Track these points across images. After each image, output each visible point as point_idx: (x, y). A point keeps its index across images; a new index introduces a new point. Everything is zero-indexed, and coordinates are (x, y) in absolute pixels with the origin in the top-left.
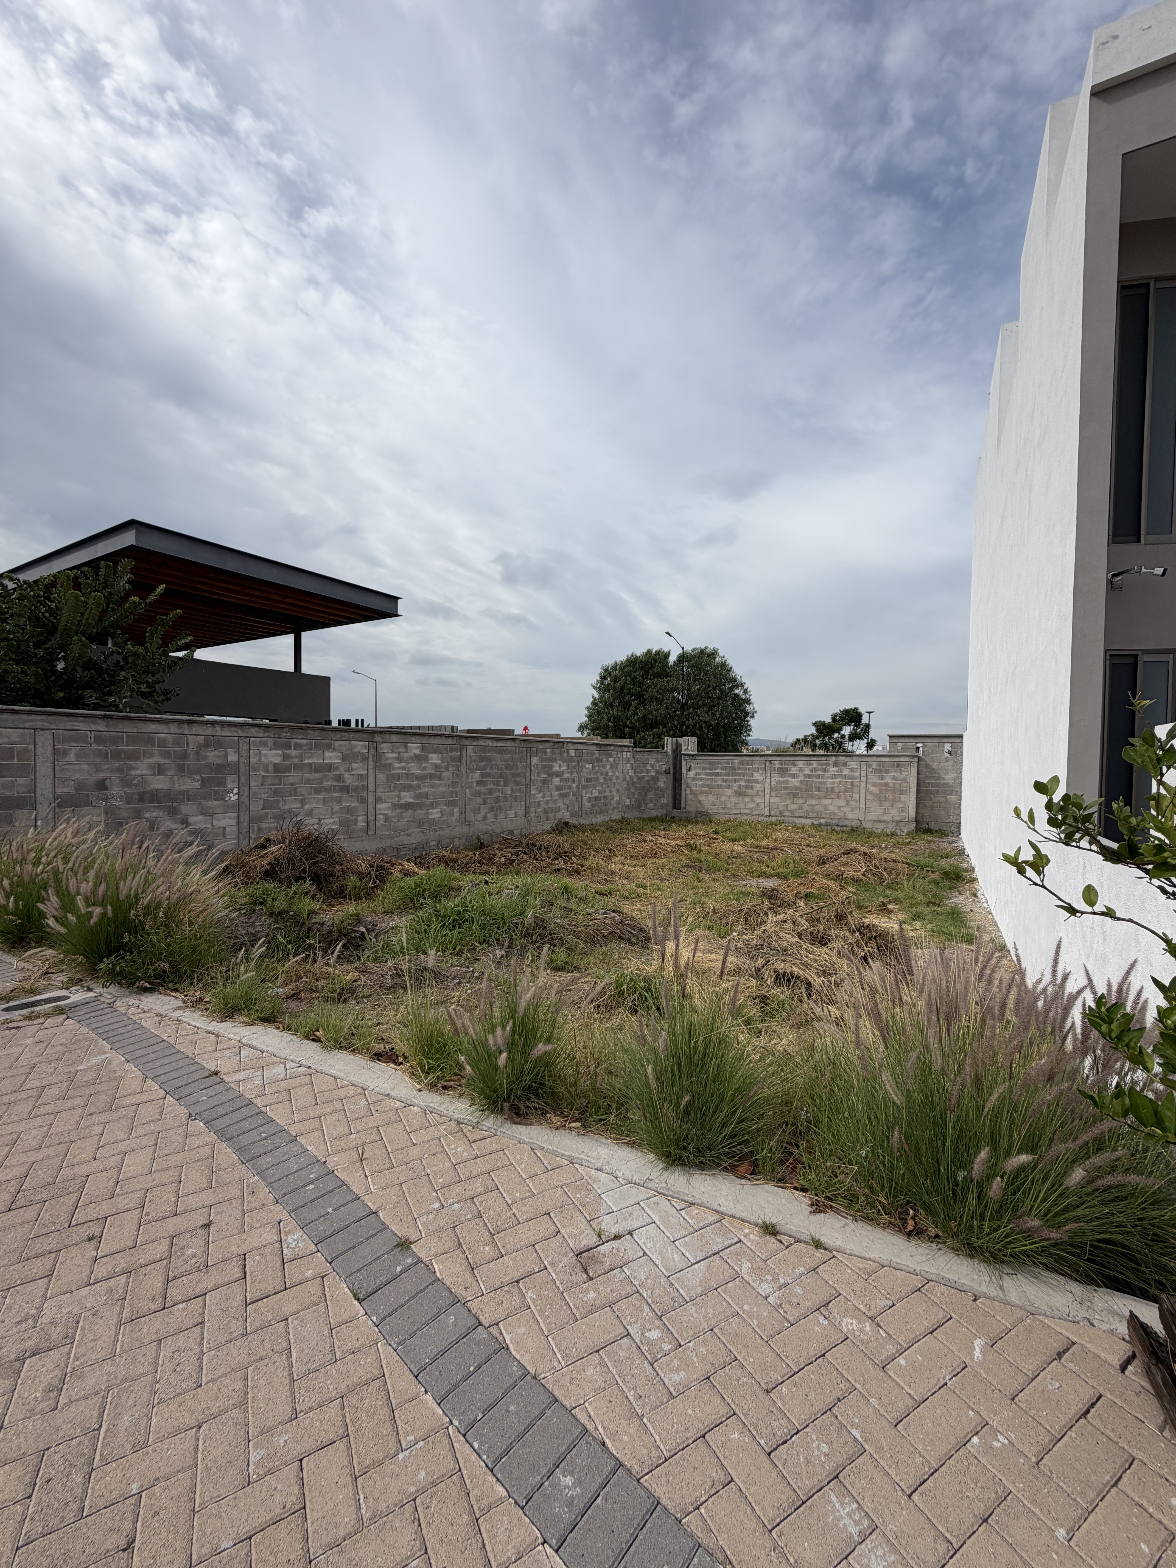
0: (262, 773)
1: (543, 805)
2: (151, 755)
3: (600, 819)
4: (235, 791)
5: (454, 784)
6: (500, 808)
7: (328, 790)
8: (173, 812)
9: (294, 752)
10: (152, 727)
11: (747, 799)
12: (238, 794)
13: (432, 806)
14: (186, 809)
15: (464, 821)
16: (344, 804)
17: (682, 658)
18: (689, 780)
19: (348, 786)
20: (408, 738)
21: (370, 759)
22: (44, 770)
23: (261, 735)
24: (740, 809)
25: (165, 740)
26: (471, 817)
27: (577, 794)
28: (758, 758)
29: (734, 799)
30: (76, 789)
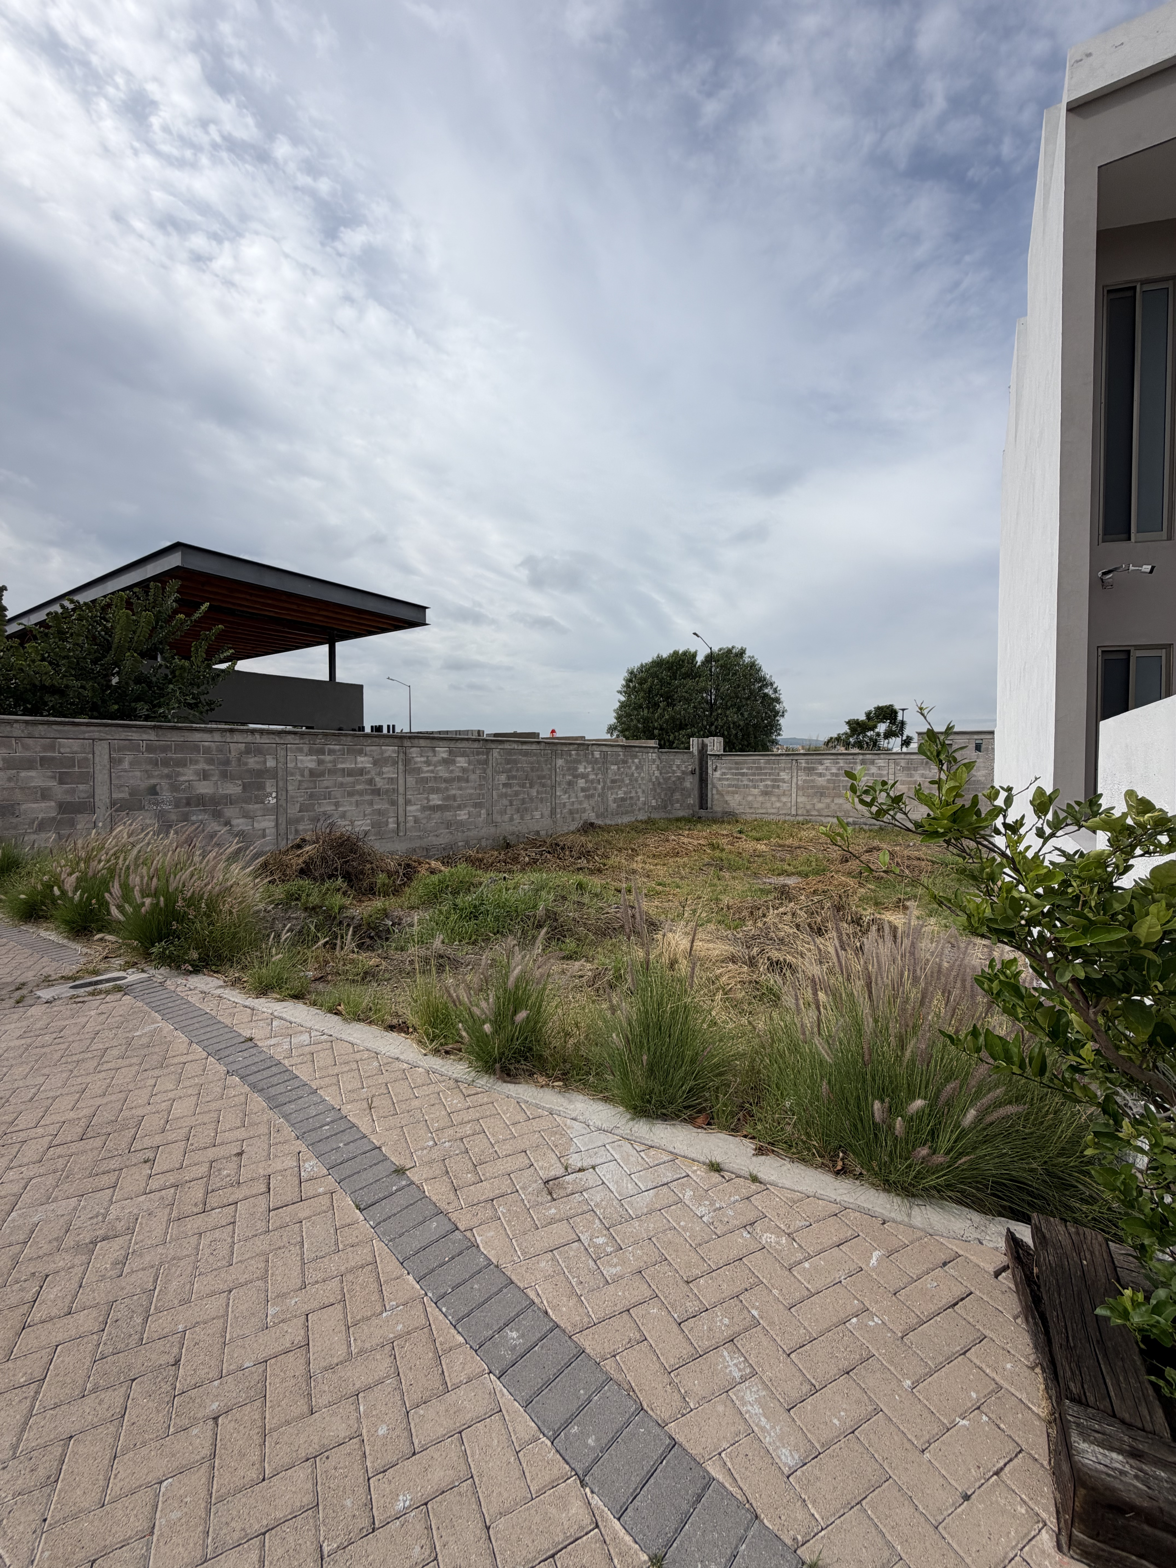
0: (299, 778)
1: (568, 807)
2: (197, 762)
3: (626, 819)
4: (274, 795)
5: (480, 787)
6: (526, 809)
7: (361, 793)
8: (217, 815)
9: (328, 758)
10: (197, 736)
11: (774, 799)
12: (276, 797)
13: (459, 807)
14: (229, 812)
15: (491, 822)
16: (376, 807)
17: (710, 658)
18: (715, 781)
19: (379, 789)
20: (436, 743)
21: (400, 763)
22: (101, 776)
23: (297, 742)
24: (766, 808)
25: (210, 747)
26: (497, 818)
27: (602, 795)
28: (784, 758)
29: (760, 799)
30: (130, 794)
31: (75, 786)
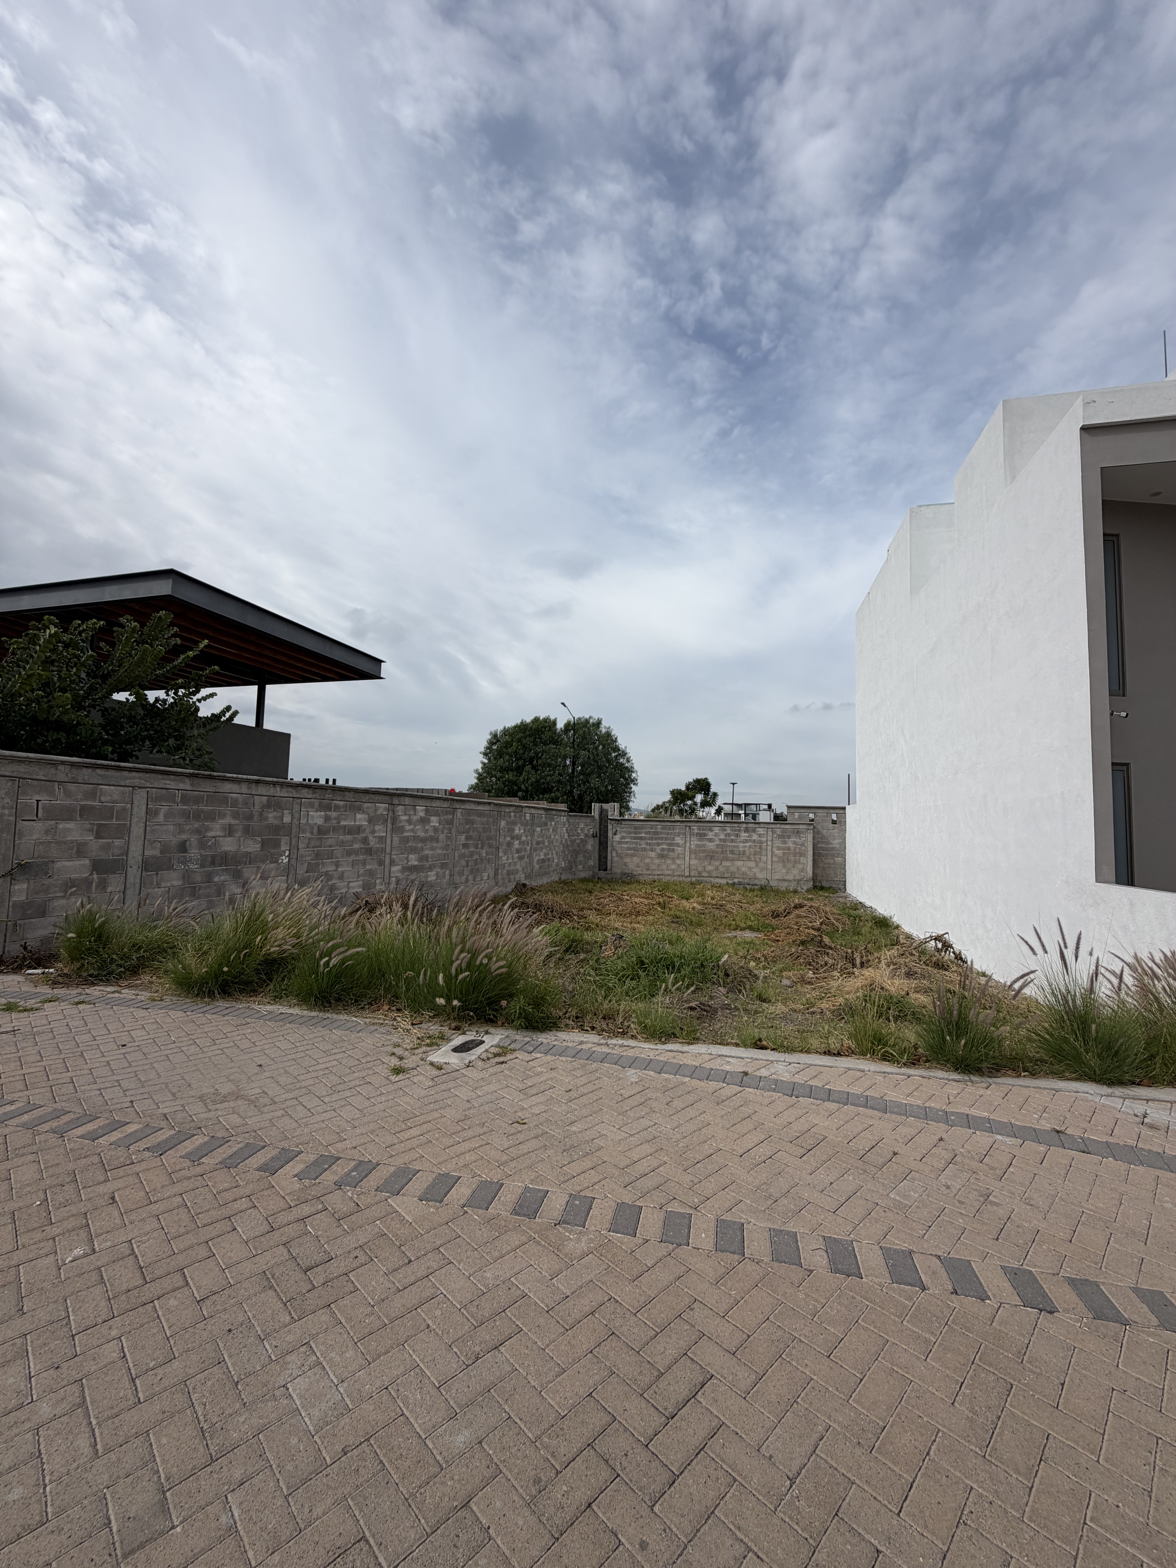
0: (308, 835)
1: (507, 868)
2: (224, 816)
3: (545, 880)
4: (287, 854)
5: (446, 847)
6: (478, 870)
8: (237, 875)
9: (334, 814)
11: (669, 862)
12: (289, 856)
13: (430, 868)
18: (614, 844)
19: (371, 848)
20: (416, 800)
21: (389, 821)
22: (137, 830)
23: (310, 796)
24: (662, 870)
25: (236, 800)
27: (530, 856)
29: (657, 861)
30: (162, 852)
31: (110, 841)
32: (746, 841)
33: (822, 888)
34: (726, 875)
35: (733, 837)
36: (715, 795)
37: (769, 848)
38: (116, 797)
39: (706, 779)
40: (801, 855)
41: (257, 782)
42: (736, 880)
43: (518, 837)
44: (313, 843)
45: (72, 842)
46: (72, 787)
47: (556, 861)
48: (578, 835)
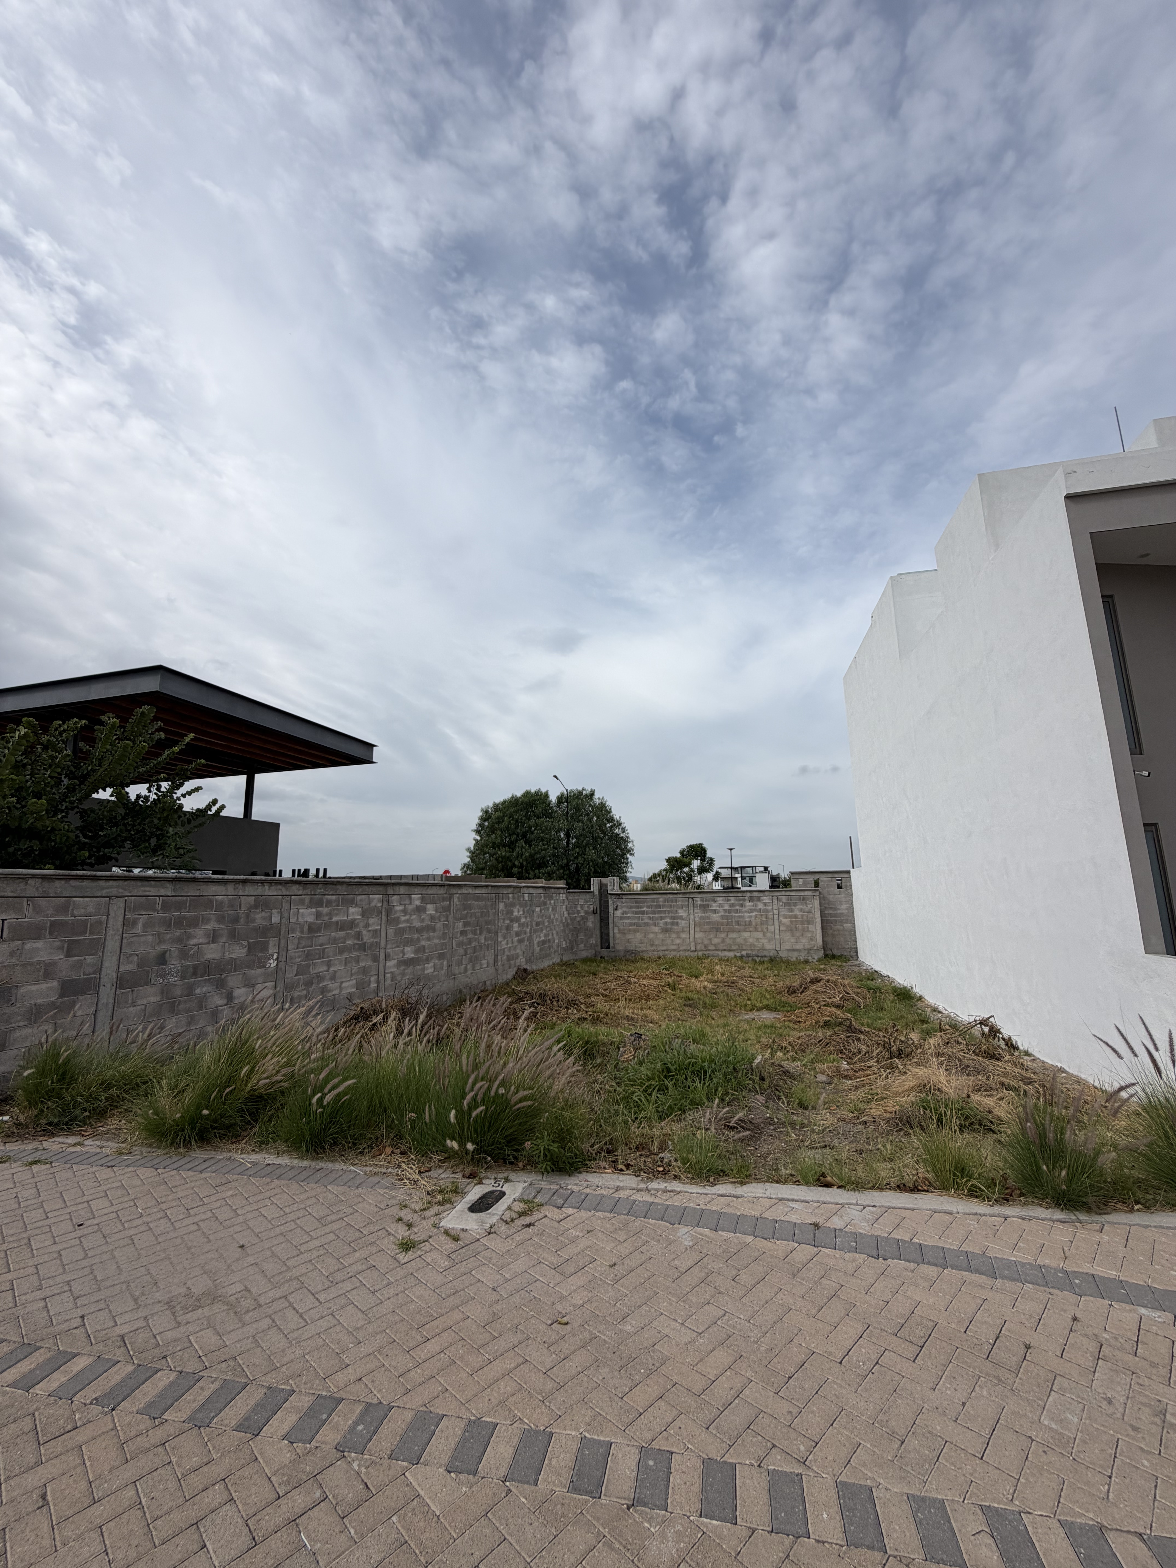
0: (298, 934)
1: (507, 953)
2: (206, 921)
3: (546, 963)
4: (275, 957)
5: (444, 934)
6: (477, 958)
7: (349, 949)
8: (220, 984)
9: (325, 910)
10: (213, 889)
11: (674, 936)
12: (277, 959)
13: (428, 960)
14: (233, 980)
15: (451, 975)
16: (362, 964)
18: (616, 920)
19: (365, 944)
20: (412, 888)
21: (383, 913)
22: (112, 944)
23: (300, 892)
24: (667, 945)
25: (222, 902)
26: (456, 969)
27: (530, 939)
28: (681, 896)
29: (661, 936)
30: (139, 966)
31: (82, 958)
32: (751, 911)
33: (834, 957)
34: (733, 948)
35: (737, 907)
36: (712, 860)
37: (776, 917)
38: (90, 909)
39: (701, 844)
40: (809, 922)
41: (244, 882)
42: (744, 953)
43: (517, 920)
44: (303, 943)
45: (39, 963)
46: (42, 902)
47: (556, 941)
48: (578, 912)
